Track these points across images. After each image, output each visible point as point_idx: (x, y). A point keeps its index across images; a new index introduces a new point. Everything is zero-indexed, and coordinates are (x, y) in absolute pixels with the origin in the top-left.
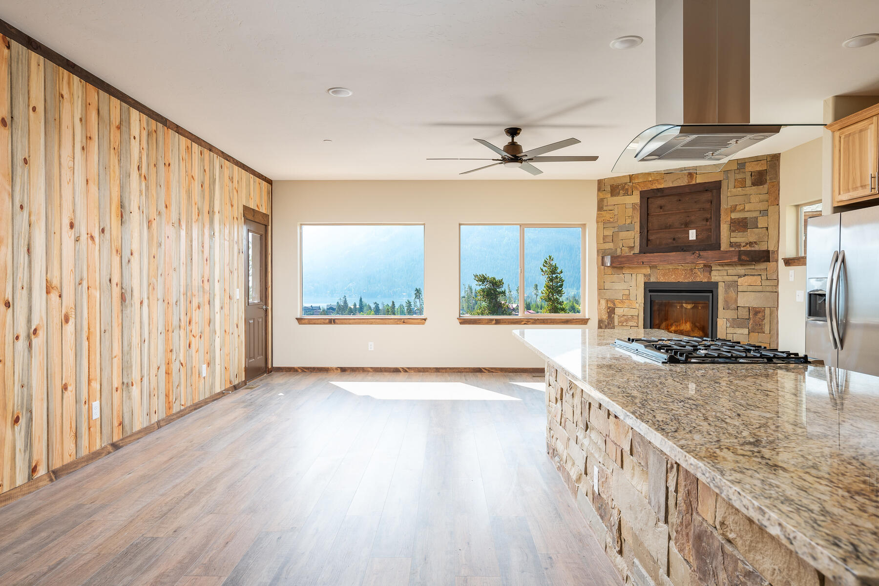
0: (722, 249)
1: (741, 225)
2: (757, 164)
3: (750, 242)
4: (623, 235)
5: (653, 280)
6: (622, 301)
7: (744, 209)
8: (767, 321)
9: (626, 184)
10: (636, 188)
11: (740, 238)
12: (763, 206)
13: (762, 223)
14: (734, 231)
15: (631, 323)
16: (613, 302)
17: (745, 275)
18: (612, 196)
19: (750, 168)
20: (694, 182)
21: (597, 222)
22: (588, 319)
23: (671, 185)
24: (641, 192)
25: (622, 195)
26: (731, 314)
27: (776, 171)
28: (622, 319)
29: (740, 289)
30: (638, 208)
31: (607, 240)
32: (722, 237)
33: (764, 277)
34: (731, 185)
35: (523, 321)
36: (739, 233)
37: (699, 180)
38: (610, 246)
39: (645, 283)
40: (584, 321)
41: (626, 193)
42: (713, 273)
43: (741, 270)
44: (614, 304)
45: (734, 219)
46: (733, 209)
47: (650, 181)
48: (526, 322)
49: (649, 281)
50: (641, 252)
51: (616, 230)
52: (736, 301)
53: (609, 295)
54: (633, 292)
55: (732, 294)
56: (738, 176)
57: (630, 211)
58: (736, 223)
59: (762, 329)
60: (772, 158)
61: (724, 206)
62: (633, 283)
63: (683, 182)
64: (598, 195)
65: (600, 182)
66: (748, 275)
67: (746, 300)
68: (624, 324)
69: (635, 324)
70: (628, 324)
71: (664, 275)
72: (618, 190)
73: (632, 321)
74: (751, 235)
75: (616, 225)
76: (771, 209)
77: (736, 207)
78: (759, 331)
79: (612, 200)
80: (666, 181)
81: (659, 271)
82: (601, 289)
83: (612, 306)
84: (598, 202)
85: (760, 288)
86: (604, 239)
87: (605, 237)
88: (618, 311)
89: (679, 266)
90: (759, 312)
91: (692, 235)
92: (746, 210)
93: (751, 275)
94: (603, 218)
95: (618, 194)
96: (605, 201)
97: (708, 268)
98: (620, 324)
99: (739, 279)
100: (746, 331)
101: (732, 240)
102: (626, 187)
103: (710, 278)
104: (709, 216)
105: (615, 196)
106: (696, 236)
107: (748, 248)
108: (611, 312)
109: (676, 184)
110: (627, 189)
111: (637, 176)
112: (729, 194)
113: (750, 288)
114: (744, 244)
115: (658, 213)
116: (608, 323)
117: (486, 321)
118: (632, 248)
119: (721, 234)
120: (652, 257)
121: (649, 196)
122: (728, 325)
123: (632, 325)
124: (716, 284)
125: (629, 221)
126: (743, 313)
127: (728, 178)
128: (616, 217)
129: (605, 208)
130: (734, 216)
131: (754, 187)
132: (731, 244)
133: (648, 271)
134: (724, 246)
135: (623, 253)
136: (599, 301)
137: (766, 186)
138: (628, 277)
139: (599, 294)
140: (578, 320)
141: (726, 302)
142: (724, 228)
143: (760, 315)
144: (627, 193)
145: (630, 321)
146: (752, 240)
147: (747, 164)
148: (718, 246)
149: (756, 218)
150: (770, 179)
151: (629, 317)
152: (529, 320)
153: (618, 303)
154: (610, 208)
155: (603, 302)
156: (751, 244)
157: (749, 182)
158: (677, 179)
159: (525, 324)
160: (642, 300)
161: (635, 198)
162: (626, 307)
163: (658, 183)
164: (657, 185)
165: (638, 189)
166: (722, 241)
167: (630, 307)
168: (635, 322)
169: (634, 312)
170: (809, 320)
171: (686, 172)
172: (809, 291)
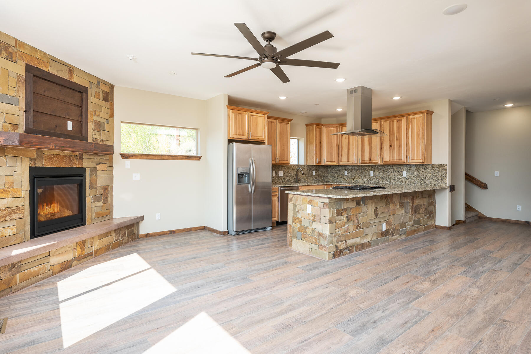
1: (98, 126)
2: (105, 87)
4: (5, 107)
5: (38, 164)
6: (5, 191)
7: (99, 115)
8: (109, 195)
9: (10, 46)
10: (22, 57)
11: (97, 135)
12: (107, 116)
13: (107, 128)
14: (95, 130)
15: (15, 216)
17: (99, 163)
19: (103, 87)
20: (72, 80)
23: (56, 73)
24: (26, 64)
25: (4, 56)
26: (93, 192)
27: (113, 96)
28: (4, 212)
29: (98, 173)
30: (24, 82)
32: (88, 133)
33: (108, 165)
34: (94, 94)
36: (97, 132)
37: (76, 80)
39: (30, 168)
41: (9, 57)
42: (84, 160)
43: (98, 159)
45: (95, 120)
46: (94, 113)
47: (37, 59)
49: (35, 166)
50: (28, 131)
52: (96, 182)
54: (18, 178)
56: (97, 90)
57: (13, 82)
58: (95, 124)
59: (107, 200)
60: (111, 86)
61: (89, 109)
62: (18, 169)
63: (65, 75)
66: (101, 163)
67: (101, 181)
68: (7, 218)
69: (21, 215)
70: (12, 218)
71: (50, 160)
73: (17, 213)
74: (103, 135)
76: (110, 119)
77: (96, 112)
78: (106, 202)
80: (52, 67)
81: (44, 156)
85: (106, 173)
90: (106, 189)
91: (70, 126)
92: (100, 116)
93: (103, 163)
97: (82, 157)
98: (2, 220)
100: (101, 203)
101: (94, 136)
102: (10, 50)
103: (82, 165)
104: (80, 113)
106: (72, 127)
107: (101, 144)
109: (59, 75)
110: (11, 53)
111: (23, 45)
112: (92, 101)
113: (102, 173)
114: (99, 140)
118: (15, 126)
119: (88, 130)
121: (34, 74)
122: (92, 201)
123: (17, 217)
125: (12, 93)
126: (99, 191)
127: (91, 88)
130: (95, 118)
131: (104, 102)
132: (93, 139)
133: (34, 155)
134: (90, 140)
135: (5, 130)
137: (109, 103)
138: (10, 160)
141: (91, 183)
142: (90, 126)
143: (106, 191)
144: (11, 58)
145: (14, 213)
146: (103, 138)
147: (101, 83)
148: (86, 139)
149: (104, 124)
150: (110, 100)
151: (13, 208)
156: (103, 141)
157: (102, 97)
158: (60, 70)
160: (28, 187)
161: (20, 69)
162: (10, 196)
163: (44, 65)
164: (43, 65)
165: (23, 60)
166: (89, 136)
167: (15, 196)
168: (20, 213)
169: (18, 202)
170: (238, 184)
171: (67, 68)
172: (238, 173)
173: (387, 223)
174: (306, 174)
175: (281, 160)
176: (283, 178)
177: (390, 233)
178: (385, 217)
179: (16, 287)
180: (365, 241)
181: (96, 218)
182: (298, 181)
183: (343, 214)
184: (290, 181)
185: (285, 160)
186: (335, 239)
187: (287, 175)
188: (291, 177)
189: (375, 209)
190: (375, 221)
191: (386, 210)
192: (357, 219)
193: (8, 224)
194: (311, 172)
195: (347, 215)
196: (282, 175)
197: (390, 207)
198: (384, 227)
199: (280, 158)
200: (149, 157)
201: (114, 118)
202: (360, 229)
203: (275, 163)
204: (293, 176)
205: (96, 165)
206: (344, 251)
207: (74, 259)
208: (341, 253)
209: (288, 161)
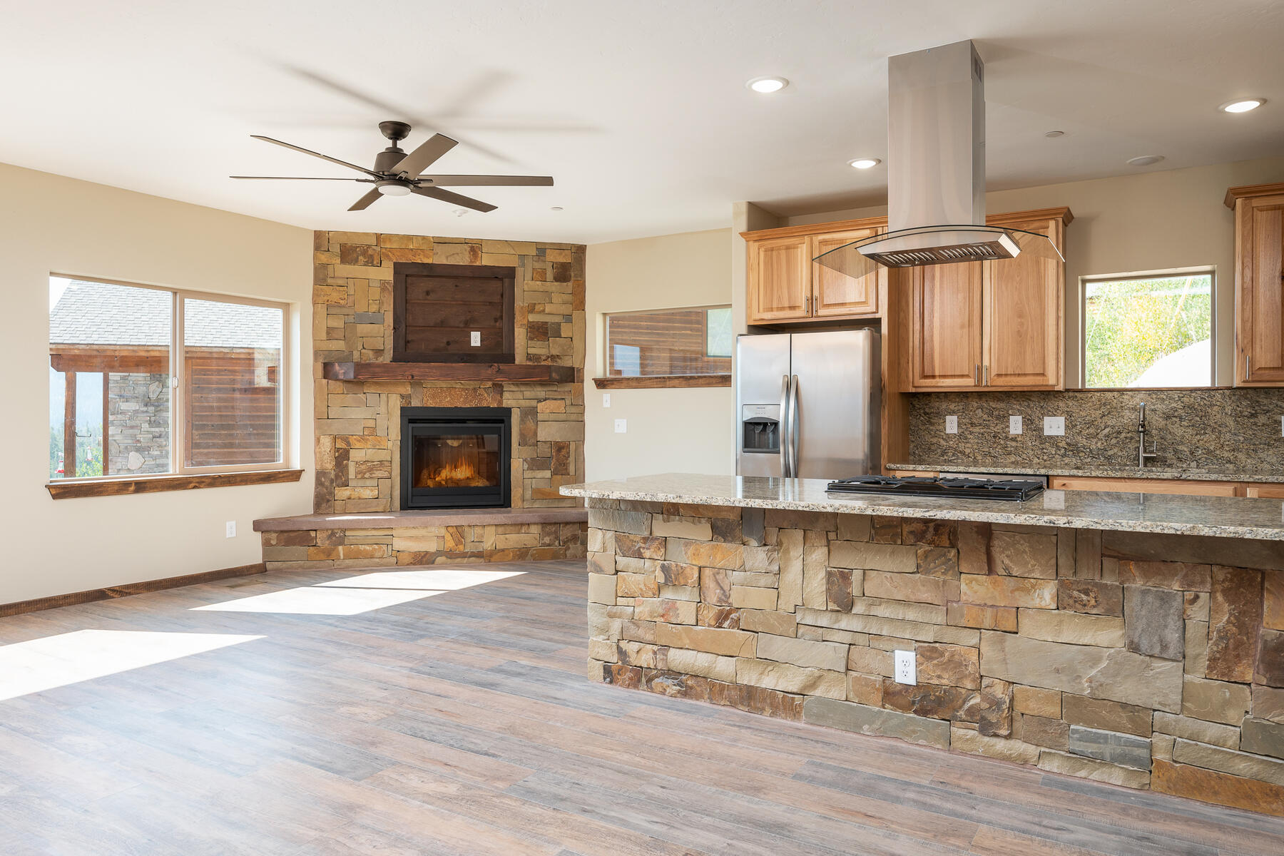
0: (517, 362)
1: (541, 331)
2: (560, 254)
3: (552, 356)
4: (363, 329)
5: (415, 403)
6: (363, 438)
7: (544, 311)
8: (571, 459)
9: (369, 246)
10: (388, 256)
11: (538, 349)
12: (566, 309)
13: (565, 331)
14: (532, 339)
15: (378, 474)
16: (346, 439)
17: (545, 400)
18: (342, 262)
19: (553, 257)
20: (478, 264)
21: (314, 303)
22: (301, 471)
23: (445, 262)
24: (395, 263)
25: (362, 263)
26: (528, 452)
27: (582, 268)
28: (363, 467)
29: (540, 417)
30: (391, 289)
31: (336, 337)
32: (516, 345)
33: (568, 402)
34: (528, 276)
35: (191, 482)
36: (539, 342)
37: (486, 260)
38: (339, 345)
39: (402, 409)
40: (295, 476)
41: (370, 262)
42: (506, 395)
43: (540, 392)
44: (348, 444)
45: (533, 322)
46: (532, 309)
47: (412, 250)
48: (197, 485)
49: (409, 406)
50: (395, 360)
51: (351, 319)
52: (535, 434)
53: (337, 428)
54: (382, 423)
55: (530, 424)
56: (537, 265)
57: (375, 293)
58: (534, 328)
59: (566, 469)
60: (577, 250)
61: (518, 304)
62: (383, 409)
63: (463, 259)
64: (315, 257)
65: (318, 235)
66: (549, 399)
67: (548, 433)
68: (367, 475)
69: (386, 474)
70: (374, 475)
71: (434, 397)
72: (355, 255)
73: (381, 470)
74: (554, 347)
75: (350, 311)
76: (576, 314)
77: (534, 306)
78: (563, 472)
79: (344, 270)
80: (437, 253)
81: (425, 390)
82: (322, 418)
83: (343, 445)
84: (316, 269)
85: (563, 417)
86: (328, 333)
87: (330, 330)
88: (356, 455)
89: (457, 383)
90: (563, 448)
91: (476, 339)
92: (546, 312)
93: (553, 399)
94: (326, 298)
95: (355, 261)
96: (330, 267)
97: (498, 388)
98: (359, 476)
99: (539, 405)
100: (547, 474)
101: (531, 351)
102: (370, 252)
103: (500, 402)
104: (499, 314)
105: (350, 264)
106: (481, 341)
107: (549, 363)
108: (342, 457)
109: (451, 261)
110: (371, 256)
111: (390, 237)
112: (526, 288)
113: (552, 417)
114: (543, 358)
115: (422, 302)
116: (337, 476)
117: (116, 488)
118: (379, 352)
119: (516, 341)
120: (428, 368)
121: (408, 273)
122: (526, 466)
123: (380, 476)
124: (508, 411)
125: (374, 308)
126: (544, 450)
127: (523, 265)
128: (351, 299)
129: (329, 281)
130: (532, 318)
131: (555, 283)
132: (529, 357)
133: (408, 390)
134: (520, 359)
135: (364, 358)
136: (318, 440)
137: (570, 284)
138: (372, 398)
139: (318, 427)
140: (285, 475)
141: (522, 435)
142: (520, 334)
143: (564, 452)
144: (372, 263)
145: (377, 470)
146: (554, 352)
147: (548, 251)
148: (510, 358)
149: (559, 324)
150: (575, 276)
151: (376, 463)
152: (203, 480)
153: (355, 442)
154: (340, 282)
155: (327, 442)
156: (553, 357)
157: (550, 275)
158: (453, 254)
159: (195, 487)
160: (397, 436)
161: (386, 273)
162: (370, 447)
163: (424, 256)
164: (422, 257)
165: (390, 259)
166: (517, 351)
167: (377, 447)
168: (385, 471)
169: (384, 455)
170: (744, 452)
171: (466, 246)
172: (745, 419)
173: (928, 652)
174: (1224, 430)
175: (1006, 375)
176: (1067, 444)
177: (961, 713)
178: (915, 624)
179: (338, 563)
180: (768, 682)
181: (533, 500)
182: (1146, 459)
183: (647, 554)
184: (1109, 458)
185: (1025, 375)
186: (616, 625)
187: (1092, 431)
188: (1114, 441)
189: (829, 574)
190: (837, 621)
191: (925, 596)
192: (722, 588)
193: (368, 483)
194: (1262, 419)
195: (665, 562)
196: (1061, 432)
197: (963, 587)
198: (905, 668)
199: (998, 366)
200: (642, 384)
201: (586, 309)
202: (735, 630)
203: (975, 386)
204: (1132, 438)
205: (538, 402)
206: (657, 677)
207: (439, 553)
208: (644, 680)
209: (1043, 375)
